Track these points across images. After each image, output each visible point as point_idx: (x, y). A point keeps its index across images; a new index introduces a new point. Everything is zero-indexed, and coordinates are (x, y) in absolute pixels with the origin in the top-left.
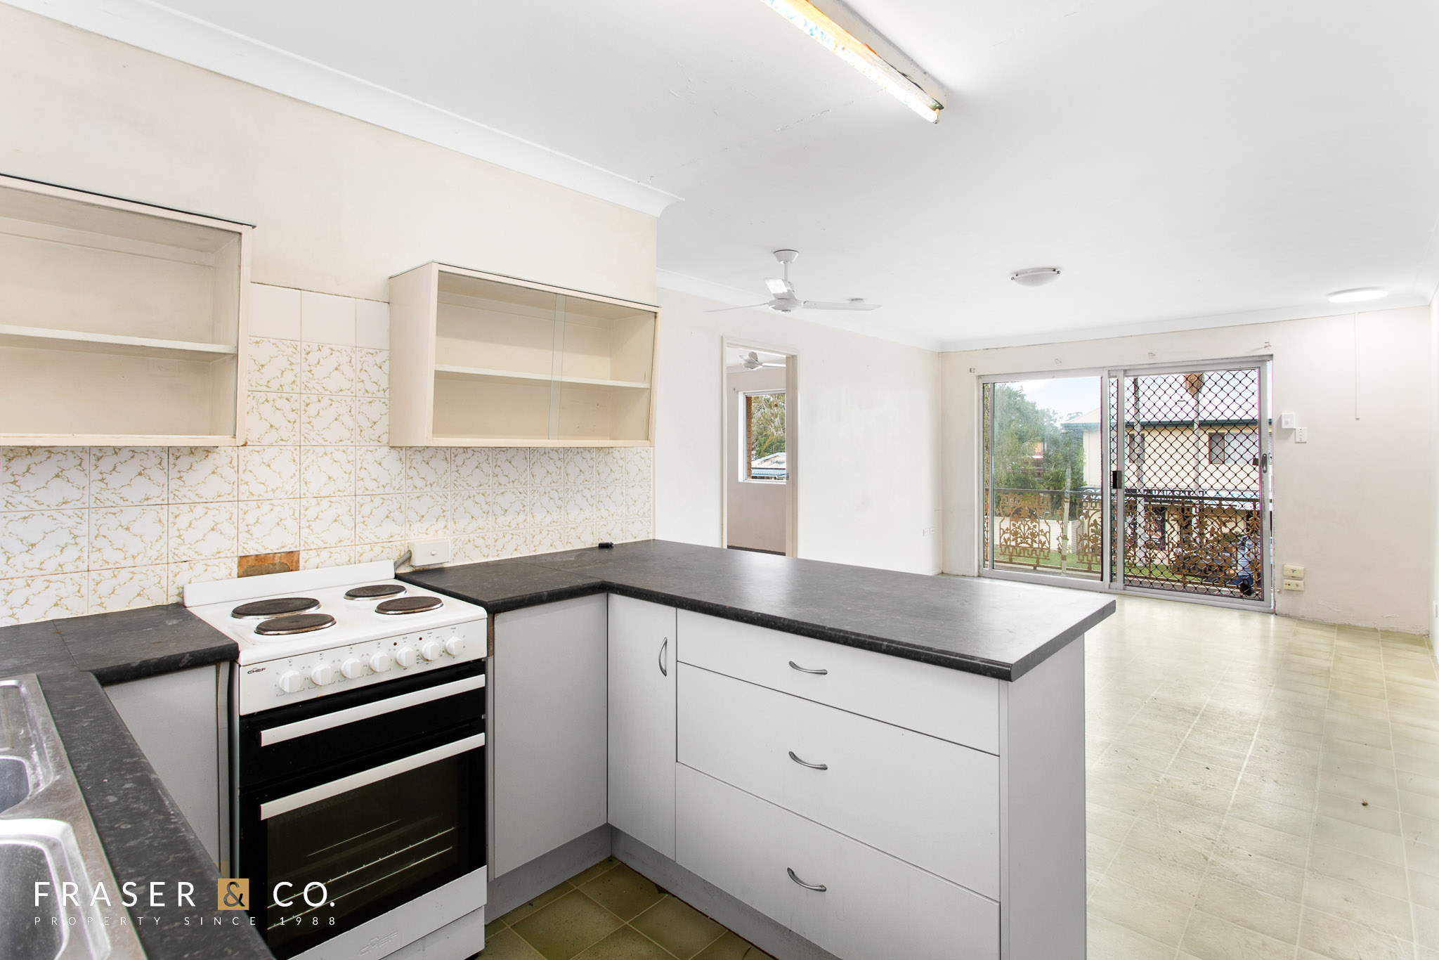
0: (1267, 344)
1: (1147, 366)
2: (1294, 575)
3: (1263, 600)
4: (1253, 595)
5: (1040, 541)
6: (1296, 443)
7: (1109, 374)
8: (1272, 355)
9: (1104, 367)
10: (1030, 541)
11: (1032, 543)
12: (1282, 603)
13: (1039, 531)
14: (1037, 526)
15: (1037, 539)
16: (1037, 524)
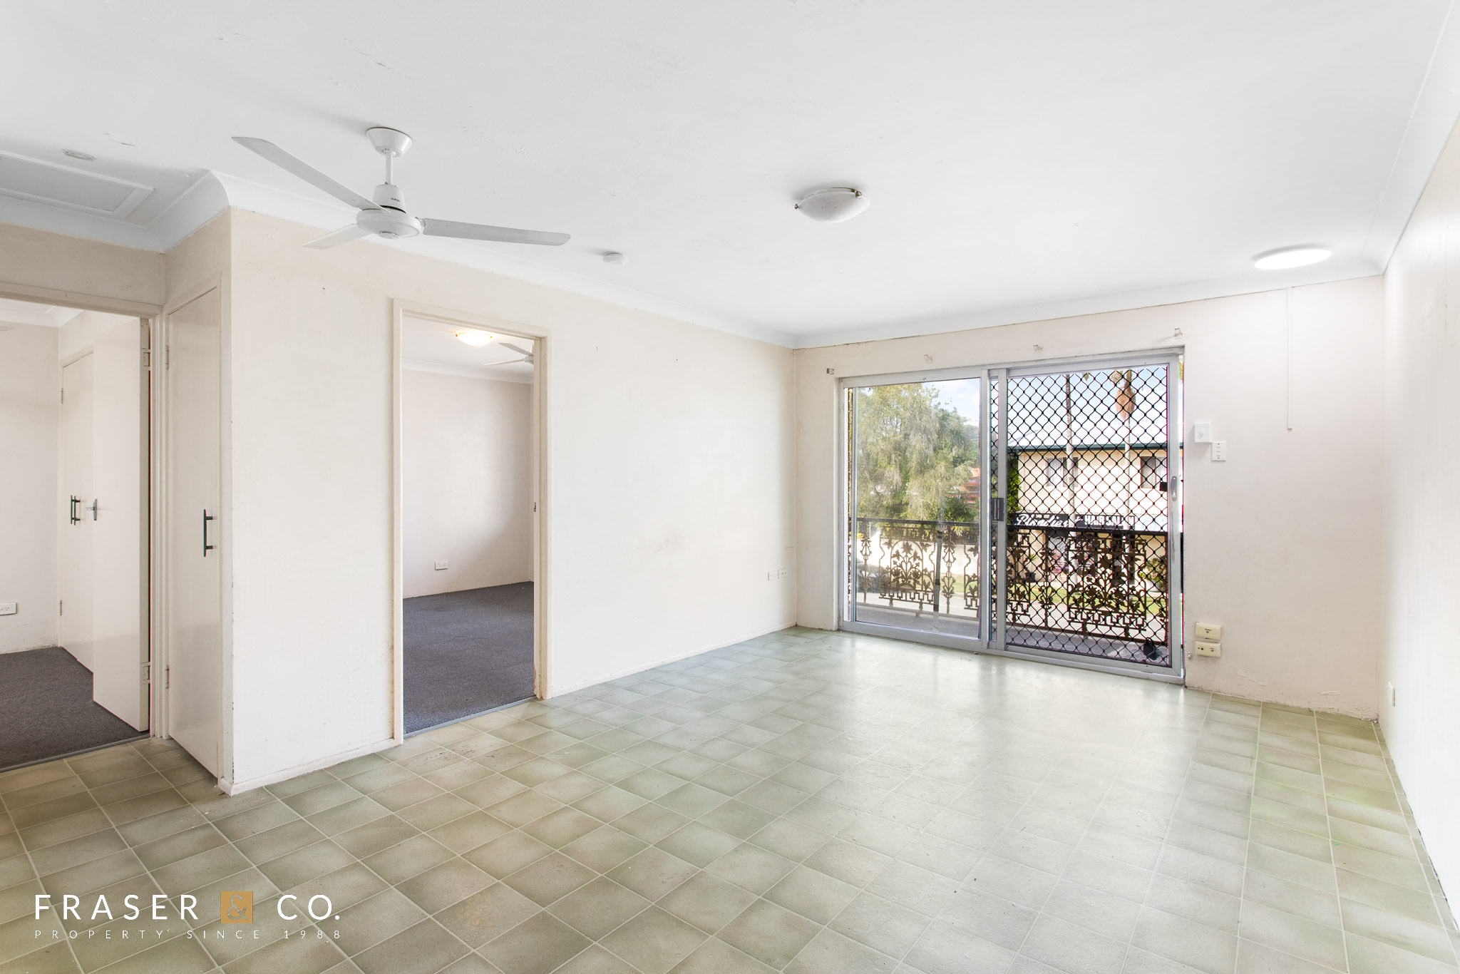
0: (1177, 331)
1: (1034, 364)
2: (1208, 635)
3: (1171, 667)
4: (1158, 660)
5: (924, 582)
6: (1213, 461)
7: (989, 375)
8: (1183, 347)
9: (983, 365)
10: (912, 582)
11: (915, 585)
12: (1194, 672)
13: (923, 570)
14: (921, 565)
15: (920, 580)
16: (920, 561)
